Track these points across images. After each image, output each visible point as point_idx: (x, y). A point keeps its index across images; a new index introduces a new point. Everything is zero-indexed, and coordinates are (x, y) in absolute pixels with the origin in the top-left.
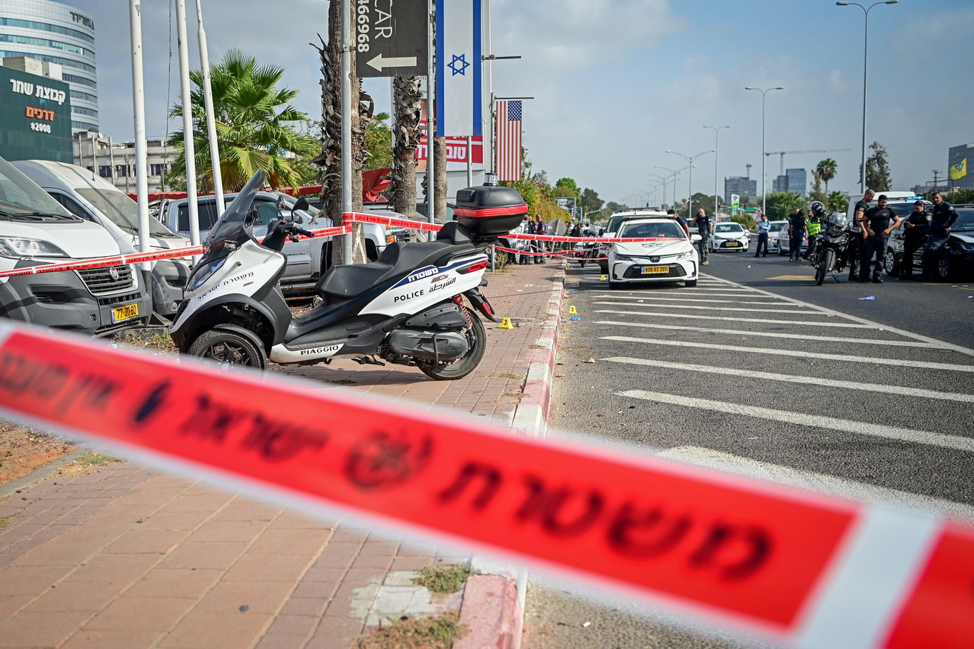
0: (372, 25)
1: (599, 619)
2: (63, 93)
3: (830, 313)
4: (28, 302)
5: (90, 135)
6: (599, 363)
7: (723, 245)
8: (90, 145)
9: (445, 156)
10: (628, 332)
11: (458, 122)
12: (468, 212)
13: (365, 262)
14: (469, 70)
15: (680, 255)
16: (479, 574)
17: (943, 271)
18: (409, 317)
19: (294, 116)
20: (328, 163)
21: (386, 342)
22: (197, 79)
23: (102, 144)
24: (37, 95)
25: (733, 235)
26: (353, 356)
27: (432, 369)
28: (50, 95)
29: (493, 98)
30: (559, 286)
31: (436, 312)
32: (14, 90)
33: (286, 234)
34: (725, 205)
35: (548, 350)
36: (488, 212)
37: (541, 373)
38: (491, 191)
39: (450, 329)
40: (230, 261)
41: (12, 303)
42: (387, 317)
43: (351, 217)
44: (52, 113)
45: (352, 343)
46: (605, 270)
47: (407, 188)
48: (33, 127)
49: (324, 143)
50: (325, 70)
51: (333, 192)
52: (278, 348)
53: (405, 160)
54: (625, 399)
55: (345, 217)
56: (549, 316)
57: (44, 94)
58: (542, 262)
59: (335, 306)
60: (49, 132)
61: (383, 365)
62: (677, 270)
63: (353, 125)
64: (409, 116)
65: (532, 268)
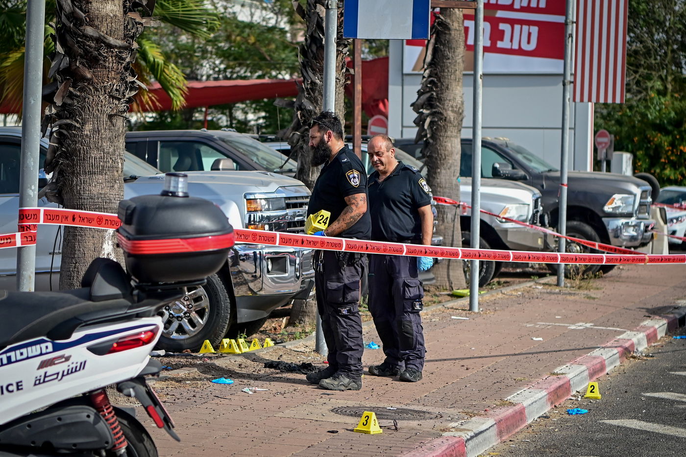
20: (58, 101)
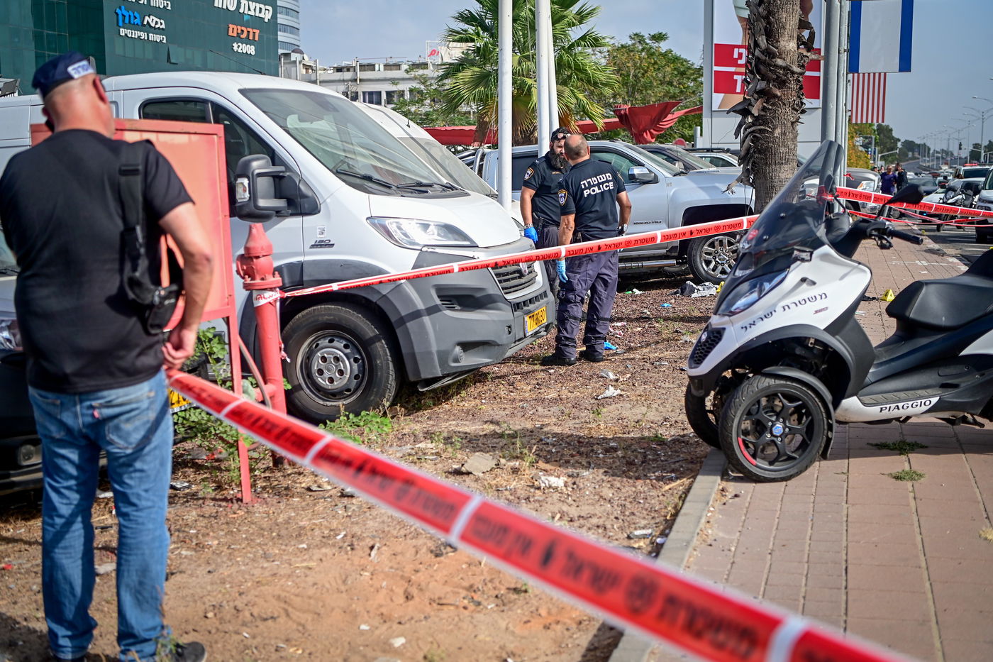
2: (270, 8)
4: (432, 310)
5: (294, 57)
8: (294, 69)
23: (307, 67)
24: (241, 11)
28: (255, 10)
32: (216, 5)
41: (413, 313)
44: (257, 32)
48: (235, 48)
49: (750, 86)
52: (851, 404)
57: (249, 9)
60: (253, 53)
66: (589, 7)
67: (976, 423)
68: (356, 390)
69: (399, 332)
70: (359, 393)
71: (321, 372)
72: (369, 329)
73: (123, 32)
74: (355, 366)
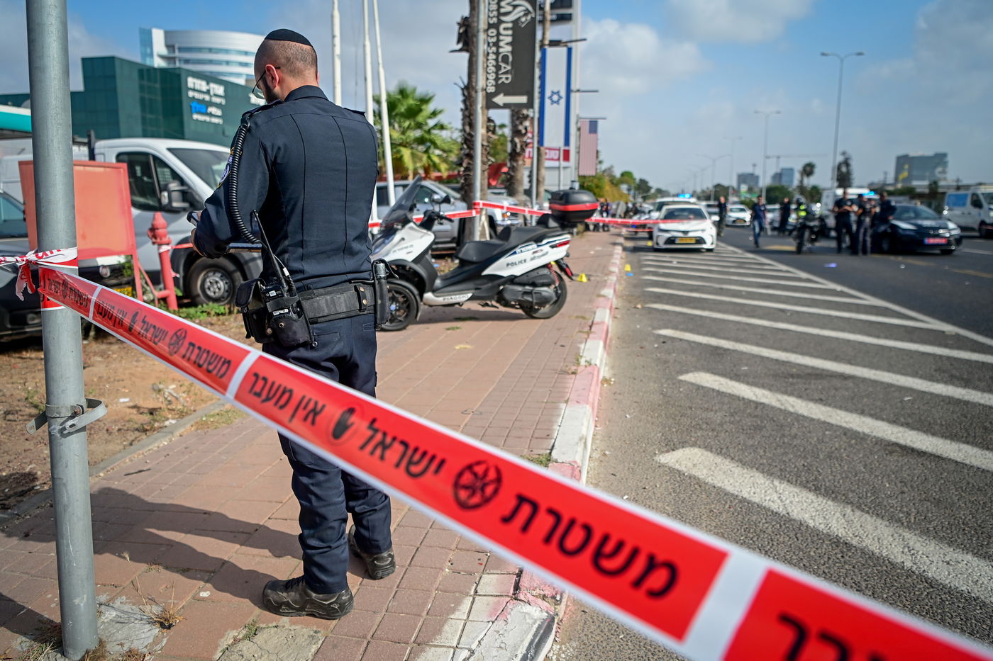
0: (497, 73)
1: (633, 494)
3: (804, 275)
6: (643, 308)
7: (734, 221)
9: (544, 157)
10: (665, 285)
11: (553, 137)
12: (558, 207)
13: (488, 239)
14: (563, 102)
15: (703, 231)
16: (556, 462)
17: (885, 246)
18: (516, 277)
19: (442, 127)
21: (500, 293)
22: (377, 101)
25: (741, 215)
26: (479, 302)
27: (530, 312)
29: (579, 118)
30: (619, 249)
31: (534, 274)
33: (435, 219)
34: (737, 192)
35: (609, 299)
36: (571, 208)
37: (604, 316)
38: (574, 193)
39: (543, 285)
40: (397, 237)
42: (501, 277)
43: (479, 204)
45: (478, 293)
46: (651, 238)
47: (517, 180)
50: (464, 102)
51: (467, 185)
52: (429, 296)
53: (517, 161)
54: (659, 336)
55: (475, 204)
56: (611, 273)
58: (608, 231)
59: (467, 268)
61: (497, 308)
62: (700, 241)
63: (483, 140)
64: (520, 131)
65: (601, 235)
66: (439, 108)
67: (493, 306)
68: (227, 298)
69: (246, 267)
70: (229, 298)
71: (209, 289)
72: (231, 267)
73: (195, 116)
74: (226, 286)
